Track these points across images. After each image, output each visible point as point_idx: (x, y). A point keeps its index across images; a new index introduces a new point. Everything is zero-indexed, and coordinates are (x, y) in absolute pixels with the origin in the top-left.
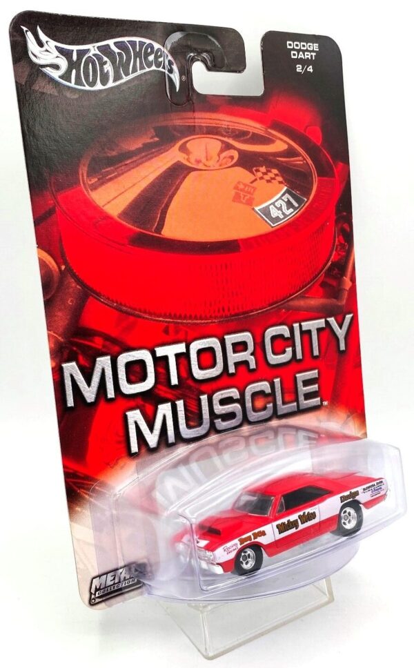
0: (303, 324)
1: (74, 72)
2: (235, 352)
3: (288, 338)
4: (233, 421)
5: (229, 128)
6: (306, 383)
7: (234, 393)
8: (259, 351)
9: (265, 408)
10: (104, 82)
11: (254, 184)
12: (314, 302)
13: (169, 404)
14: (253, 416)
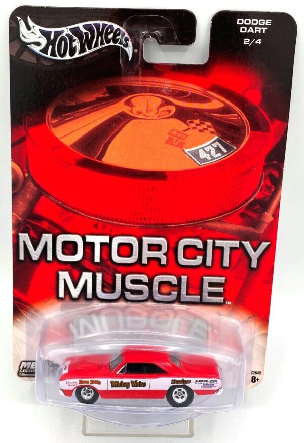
0: (216, 241)
1: (50, 47)
2: (149, 249)
3: (200, 249)
4: (141, 296)
5: (169, 89)
6: (211, 284)
7: (145, 278)
8: (171, 253)
9: (169, 294)
10: (72, 53)
11: (186, 133)
12: (230, 227)
13: (91, 274)
14: (157, 297)
